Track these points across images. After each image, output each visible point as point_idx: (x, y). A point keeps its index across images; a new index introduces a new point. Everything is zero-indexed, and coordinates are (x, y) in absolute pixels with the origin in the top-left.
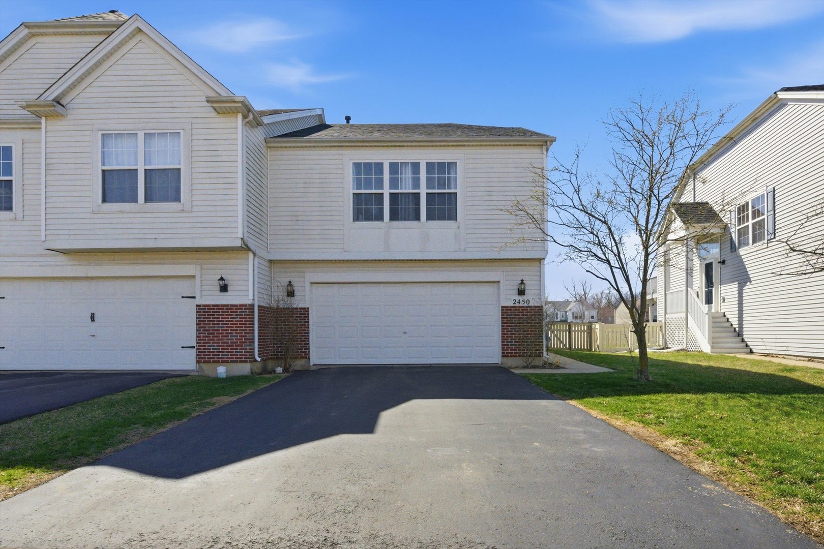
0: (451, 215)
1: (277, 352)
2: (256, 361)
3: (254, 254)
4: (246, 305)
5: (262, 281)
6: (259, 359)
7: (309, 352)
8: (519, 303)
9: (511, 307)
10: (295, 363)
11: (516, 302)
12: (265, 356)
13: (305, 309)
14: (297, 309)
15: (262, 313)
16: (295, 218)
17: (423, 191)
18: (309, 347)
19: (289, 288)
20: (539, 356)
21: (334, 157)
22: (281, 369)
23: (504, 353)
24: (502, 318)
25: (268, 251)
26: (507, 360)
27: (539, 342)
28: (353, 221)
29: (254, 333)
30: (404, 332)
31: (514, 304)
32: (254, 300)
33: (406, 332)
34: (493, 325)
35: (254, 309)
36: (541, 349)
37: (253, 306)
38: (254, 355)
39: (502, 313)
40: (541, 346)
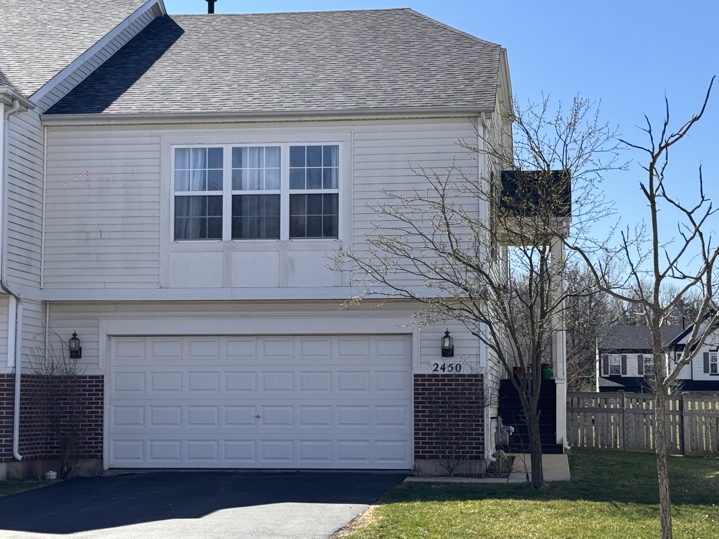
0: (329, 229)
1: (50, 448)
2: (15, 460)
3: (18, 299)
4: (3, 376)
5: (30, 336)
6: (19, 457)
7: (102, 447)
8: (443, 369)
9: (430, 376)
10: (78, 465)
11: (439, 369)
12: (29, 453)
13: (98, 377)
14: (85, 377)
15: (28, 386)
16: (84, 236)
17: (285, 192)
18: (102, 439)
19: (73, 345)
20: (478, 458)
21: (147, 140)
22: (55, 473)
23: (419, 452)
24: (415, 394)
25: (41, 289)
26: (422, 463)
27: (476, 434)
28: (175, 240)
29: (13, 418)
30: (256, 415)
31: (434, 371)
32: (15, 367)
33: (260, 415)
34: (403, 406)
35: (14, 381)
36: (481, 446)
37: (13, 376)
38: (12, 450)
39: (415, 385)
40: (481, 441)
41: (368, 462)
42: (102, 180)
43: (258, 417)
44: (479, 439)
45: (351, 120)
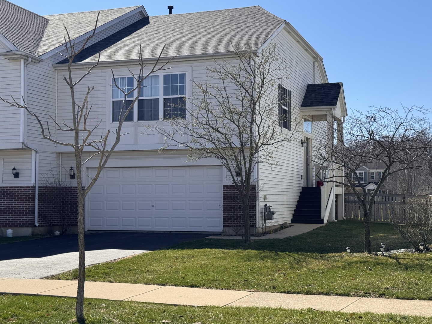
0: (182, 115)
2: (35, 226)
3: (36, 152)
4: (29, 187)
5: (48, 169)
6: (37, 225)
9: (230, 186)
10: (70, 229)
17: (161, 97)
19: (72, 172)
20: (253, 226)
21: (100, 74)
22: (59, 232)
23: (225, 223)
24: (223, 195)
25: (55, 146)
26: (227, 229)
27: (252, 215)
28: (113, 122)
29: (34, 207)
30: (152, 205)
31: (232, 183)
32: (35, 183)
33: (154, 205)
34: (218, 201)
35: (35, 189)
36: (254, 221)
37: (34, 187)
38: (34, 222)
39: (223, 190)
40: (254, 218)
41: (203, 228)
42: (81, 95)
43: (153, 206)
44: (253, 217)
45: (191, 60)
